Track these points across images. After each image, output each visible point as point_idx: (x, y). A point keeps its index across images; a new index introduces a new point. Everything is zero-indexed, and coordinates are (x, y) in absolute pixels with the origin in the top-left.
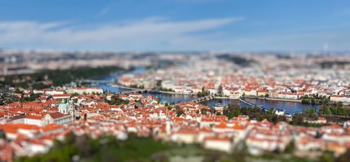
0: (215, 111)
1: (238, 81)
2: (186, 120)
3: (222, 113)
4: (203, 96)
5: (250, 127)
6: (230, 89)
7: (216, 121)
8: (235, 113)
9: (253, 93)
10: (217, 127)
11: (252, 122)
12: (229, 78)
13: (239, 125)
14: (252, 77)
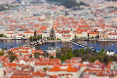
0: (48, 55)
1: (69, 24)
2: (19, 66)
3: (55, 56)
4: (36, 40)
5: (83, 69)
6: (62, 32)
7: (49, 64)
8: (68, 55)
9: (84, 35)
10: (51, 70)
11: (85, 63)
12: (60, 21)
13: (73, 67)
14: (82, 19)
